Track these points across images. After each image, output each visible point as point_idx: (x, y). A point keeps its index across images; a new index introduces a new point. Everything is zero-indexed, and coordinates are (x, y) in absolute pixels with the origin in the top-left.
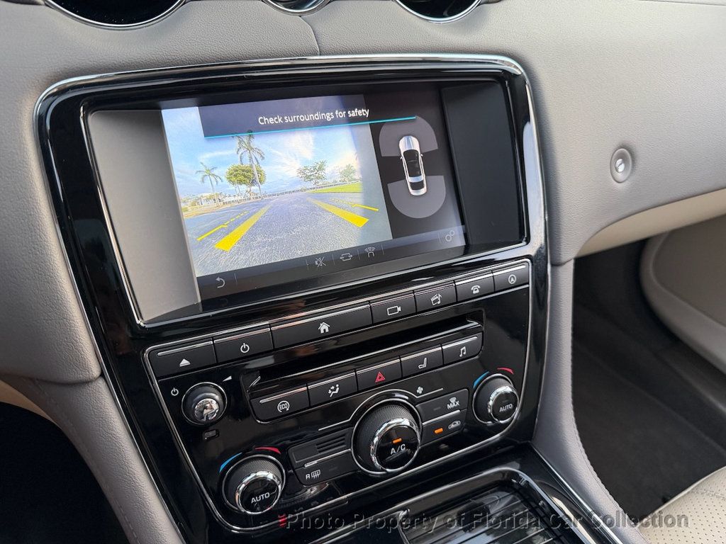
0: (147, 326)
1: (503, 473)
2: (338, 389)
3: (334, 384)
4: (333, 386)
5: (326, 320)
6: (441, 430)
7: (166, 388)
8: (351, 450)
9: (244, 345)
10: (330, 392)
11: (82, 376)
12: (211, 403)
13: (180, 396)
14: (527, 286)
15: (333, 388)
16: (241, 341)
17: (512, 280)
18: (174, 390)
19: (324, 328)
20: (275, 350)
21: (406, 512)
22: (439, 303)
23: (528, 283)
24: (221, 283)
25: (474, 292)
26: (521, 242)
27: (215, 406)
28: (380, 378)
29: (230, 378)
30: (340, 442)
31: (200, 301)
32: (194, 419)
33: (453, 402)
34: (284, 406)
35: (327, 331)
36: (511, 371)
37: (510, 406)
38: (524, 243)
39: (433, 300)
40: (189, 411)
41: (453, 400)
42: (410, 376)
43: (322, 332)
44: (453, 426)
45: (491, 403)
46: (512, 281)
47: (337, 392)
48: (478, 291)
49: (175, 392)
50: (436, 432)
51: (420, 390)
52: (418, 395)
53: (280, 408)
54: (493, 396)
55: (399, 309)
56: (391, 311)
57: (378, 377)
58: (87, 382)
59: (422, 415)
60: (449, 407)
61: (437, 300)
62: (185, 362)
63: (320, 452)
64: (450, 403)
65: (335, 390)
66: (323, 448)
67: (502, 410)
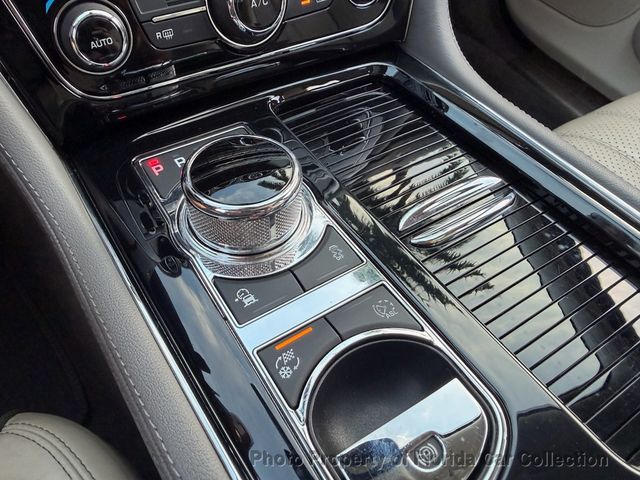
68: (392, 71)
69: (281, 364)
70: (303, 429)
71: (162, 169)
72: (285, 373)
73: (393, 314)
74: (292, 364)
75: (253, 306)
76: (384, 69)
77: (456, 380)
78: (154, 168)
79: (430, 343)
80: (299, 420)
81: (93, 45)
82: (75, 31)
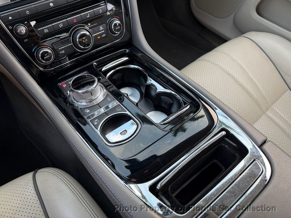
3: (60, 23)
6: (100, 37)
7: (8, 27)
8: (72, 44)
9: (27, 11)
10: (60, 26)
13: (13, 28)
15: (60, 24)
16: (26, 10)
18: (10, 27)
19: (51, 4)
20: (37, 13)
27: (24, 31)
28: (75, 21)
29: (26, 22)
32: (19, 35)
33: (101, 28)
34: (46, 31)
35: (53, 6)
36: (118, 17)
37: (119, 27)
40: (17, 33)
41: (101, 27)
42: (85, 20)
43: (51, 6)
44: (103, 36)
45: (113, 27)
47: (62, 26)
50: (98, 38)
51: (89, 24)
52: (89, 26)
54: (113, 25)
57: (74, 20)
59: (92, 32)
60: (100, 29)
62: (10, 18)
63: (62, 45)
64: (100, 28)
65: (61, 25)
66: (63, 43)
67: (117, 28)
68: (127, 51)
69: (95, 122)
70: (99, 132)
71: (66, 85)
72: (96, 123)
73: (120, 110)
74: (97, 122)
75: (89, 112)
76: (126, 51)
77: (132, 120)
78: (64, 86)
79: (127, 114)
80: (98, 131)
81: (45, 58)
82: (40, 55)
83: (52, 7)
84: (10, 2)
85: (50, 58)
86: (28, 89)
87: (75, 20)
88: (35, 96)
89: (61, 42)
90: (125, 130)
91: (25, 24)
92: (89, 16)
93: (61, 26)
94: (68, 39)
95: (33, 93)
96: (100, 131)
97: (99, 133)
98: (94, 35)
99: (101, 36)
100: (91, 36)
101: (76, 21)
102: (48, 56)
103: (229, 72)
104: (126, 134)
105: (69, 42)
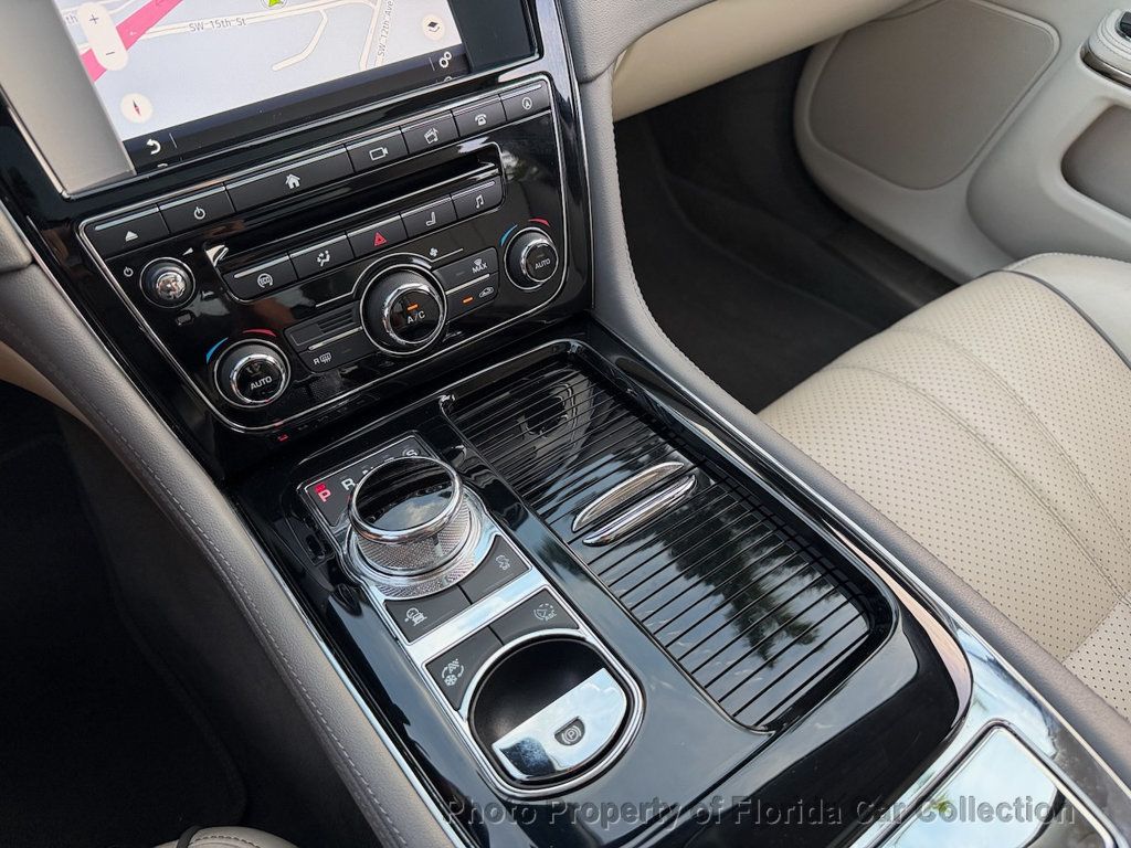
0: (73, 197)
1: (556, 345)
2: (328, 257)
3: (322, 250)
4: (322, 253)
5: (292, 172)
6: (471, 299)
7: (117, 268)
8: (363, 327)
9: (198, 210)
10: (319, 260)
11: (10, 262)
12: (174, 279)
13: (136, 276)
14: (549, 111)
15: (322, 255)
16: (193, 205)
17: (527, 104)
18: (127, 269)
19: (293, 181)
20: (237, 213)
21: (448, 398)
22: (436, 140)
23: (549, 108)
24: (154, 147)
25: (480, 123)
26: (533, 55)
27: (181, 285)
28: (380, 241)
29: (190, 251)
30: (349, 319)
31: (132, 167)
32: (160, 300)
33: (480, 265)
34: (265, 281)
35: (298, 185)
36: (545, 222)
37: (547, 262)
38: (537, 56)
39: (427, 136)
40: (151, 292)
41: (478, 262)
42: (418, 236)
43: (292, 187)
44: (484, 294)
45: (523, 261)
46: (528, 106)
47: (328, 259)
48: (484, 122)
49: (128, 272)
50: (465, 301)
51: (434, 252)
52: (432, 258)
53: (261, 282)
54: (524, 253)
55: (385, 151)
56: (375, 155)
57: (376, 239)
58: (19, 269)
59: (444, 282)
60: (475, 270)
61: (432, 137)
62: (130, 236)
63: (325, 332)
64: (475, 266)
65: (325, 257)
66: (328, 327)
67: (537, 266)
83: (296, 192)
84: (135, 173)
85: (274, 386)
86: (179, 509)
87: (378, 236)
88: (203, 539)
89: (319, 323)
90: (577, 722)
91: (185, 259)
92: (433, 222)
93: (324, 259)
94: (350, 311)
95: (194, 527)
96: (469, 719)
97: (464, 727)
98: (448, 293)
99: (476, 295)
100: (437, 297)
101: (383, 241)
102: (267, 380)
103: (971, 422)
104: (580, 738)
105: (351, 321)
